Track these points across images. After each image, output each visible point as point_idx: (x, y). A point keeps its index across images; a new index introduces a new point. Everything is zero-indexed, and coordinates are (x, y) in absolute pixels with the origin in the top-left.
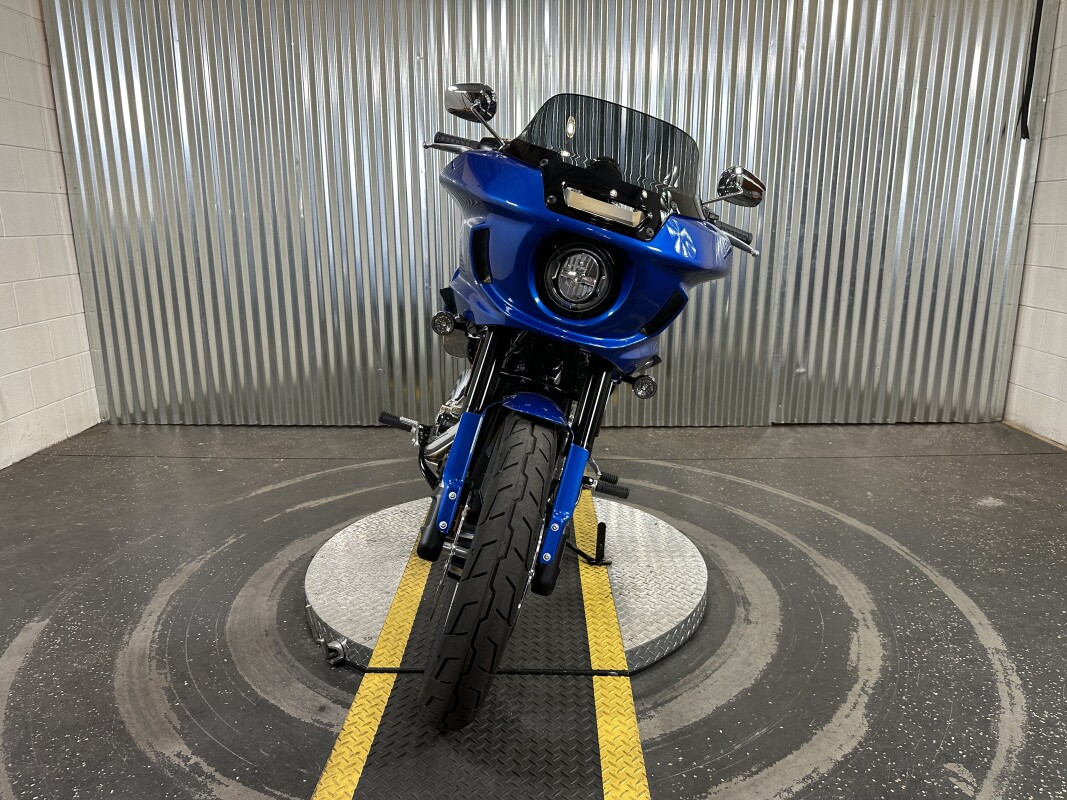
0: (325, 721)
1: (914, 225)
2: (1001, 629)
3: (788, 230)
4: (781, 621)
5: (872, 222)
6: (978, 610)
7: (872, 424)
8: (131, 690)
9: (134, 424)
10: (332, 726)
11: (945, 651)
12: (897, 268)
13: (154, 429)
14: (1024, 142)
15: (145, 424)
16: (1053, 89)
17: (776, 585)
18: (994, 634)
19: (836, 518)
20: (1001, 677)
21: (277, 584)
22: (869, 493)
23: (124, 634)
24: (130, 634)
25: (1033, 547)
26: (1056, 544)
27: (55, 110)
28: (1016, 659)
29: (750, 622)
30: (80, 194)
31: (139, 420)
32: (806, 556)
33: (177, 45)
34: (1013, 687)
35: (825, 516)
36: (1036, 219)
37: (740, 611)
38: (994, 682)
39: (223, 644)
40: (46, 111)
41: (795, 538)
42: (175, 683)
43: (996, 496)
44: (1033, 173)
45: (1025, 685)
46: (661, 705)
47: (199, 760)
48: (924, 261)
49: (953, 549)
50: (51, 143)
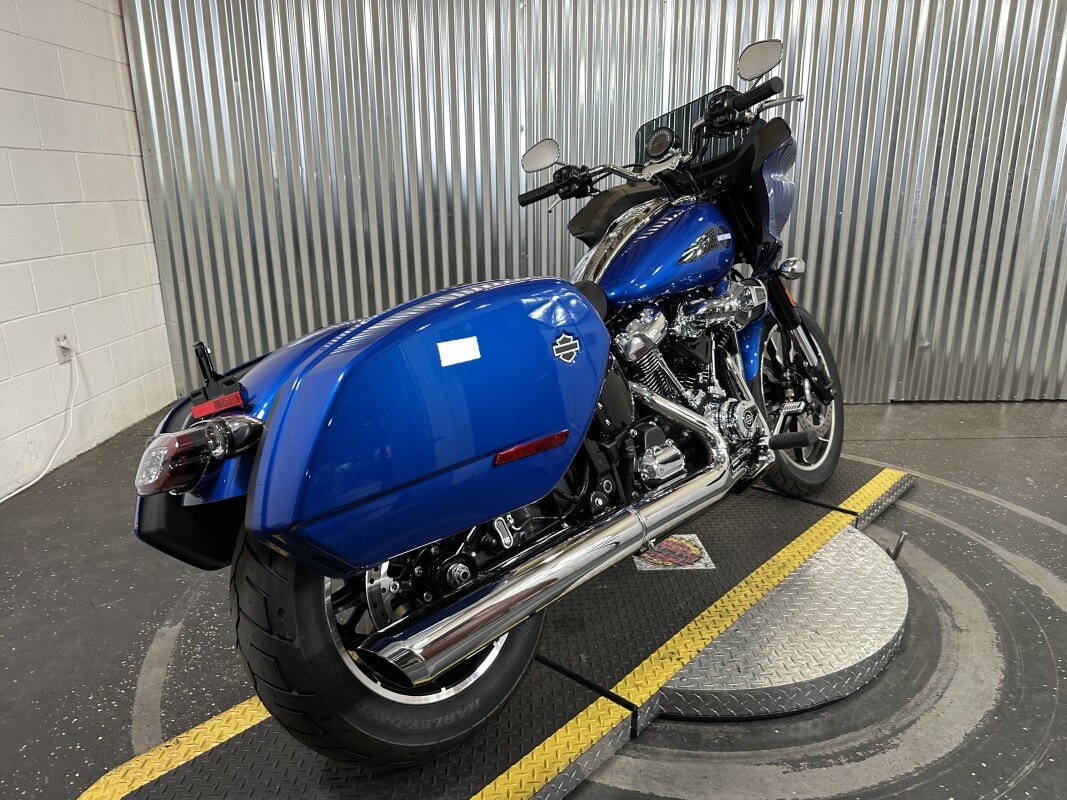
4: (995, 628)
5: (1010, 183)
7: (998, 401)
17: (970, 586)
19: (1005, 508)
22: (1028, 479)
27: (129, 65)
29: (961, 631)
30: (155, 156)
32: (990, 551)
35: (990, 505)
37: (943, 616)
40: (119, 66)
41: (969, 531)
46: (903, 729)
50: (125, 101)
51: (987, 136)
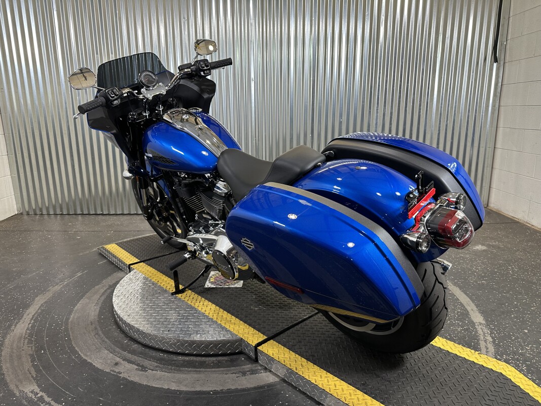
0: (117, 371)
1: (441, 107)
2: (482, 312)
3: (377, 110)
5: (420, 105)
6: (471, 303)
8: (11, 356)
9: (36, 214)
10: (121, 373)
11: (453, 325)
12: (433, 129)
13: (46, 217)
14: (495, 64)
15: (41, 214)
16: (509, 38)
18: (479, 315)
20: (482, 338)
21: (101, 297)
23: (12, 326)
24: (15, 325)
25: (500, 270)
26: (512, 268)
28: (490, 328)
30: (4, 92)
31: (38, 212)
33: (55, 13)
34: (488, 342)
36: (502, 104)
38: (478, 340)
39: (66, 330)
42: (36, 352)
43: (483, 245)
44: (500, 80)
45: (494, 342)
47: (43, 394)
48: (447, 125)
49: (460, 272)
51: (408, 83)
